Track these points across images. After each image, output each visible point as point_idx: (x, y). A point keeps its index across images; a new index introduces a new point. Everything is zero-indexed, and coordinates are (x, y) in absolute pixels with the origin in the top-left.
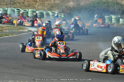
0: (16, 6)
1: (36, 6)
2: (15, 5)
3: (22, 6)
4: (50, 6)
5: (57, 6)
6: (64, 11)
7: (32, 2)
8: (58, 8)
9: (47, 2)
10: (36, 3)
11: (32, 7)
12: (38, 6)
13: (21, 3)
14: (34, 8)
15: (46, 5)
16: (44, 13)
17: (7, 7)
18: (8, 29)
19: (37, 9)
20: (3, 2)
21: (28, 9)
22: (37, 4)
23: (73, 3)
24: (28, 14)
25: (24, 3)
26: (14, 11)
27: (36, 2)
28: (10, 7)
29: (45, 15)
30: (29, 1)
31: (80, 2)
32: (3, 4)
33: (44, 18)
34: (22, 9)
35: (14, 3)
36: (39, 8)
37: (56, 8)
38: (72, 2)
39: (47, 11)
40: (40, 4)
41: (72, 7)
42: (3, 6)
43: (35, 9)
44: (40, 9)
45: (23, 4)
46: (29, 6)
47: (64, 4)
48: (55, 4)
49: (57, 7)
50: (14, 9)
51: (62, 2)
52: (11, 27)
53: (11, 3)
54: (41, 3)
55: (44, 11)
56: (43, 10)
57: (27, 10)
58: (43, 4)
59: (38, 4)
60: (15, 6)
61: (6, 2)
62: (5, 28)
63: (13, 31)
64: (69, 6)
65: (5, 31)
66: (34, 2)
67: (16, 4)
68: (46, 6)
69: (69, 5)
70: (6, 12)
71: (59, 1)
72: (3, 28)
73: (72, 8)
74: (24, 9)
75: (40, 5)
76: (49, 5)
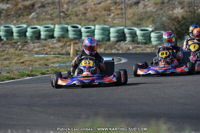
0: (70, 21)
1: (110, 20)
2: (68, 18)
3: (81, 20)
4: (136, 17)
5: (151, 16)
6: (164, 26)
7: (101, 12)
8: (153, 20)
9: (130, 11)
10: (109, 13)
11: (102, 21)
12: (113, 19)
13: (80, 15)
14: (105, 22)
15: (129, 16)
16: (126, 31)
17: (52, 24)
18: (58, 62)
19: (111, 24)
20: (44, 14)
21: (95, 26)
22: (110, 15)
23: (182, 10)
24: (94, 35)
25: (85, 13)
26: (67, 31)
27: (109, 10)
28: (60, 23)
29: (127, 35)
30: (95, 11)
31: (196, 8)
32: (46, 19)
33: (126, 42)
34: (82, 27)
35: (66, 14)
36: (115, 22)
37: (149, 21)
38: (180, 8)
39: (131, 26)
40: (118, 14)
41: (180, 17)
42: (45, 22)
43: (108, 25)
44: (117, 24)
45: (83, 16)
46: (95, 20)
47: (164, 12)
48: (146, 12)
49: (152, 18)
50: (66, 26)
51: (161, 9)
52: (64, 58)
53: (60, 16)
54: (119, 12)
55: (126, 27)
56: (123, 26)
57: (93, 27)
58: (122, 14)
59: (112, 15)
60: (68, 21)
61: (51, 14)
62: (52, 61)
63: (68, 64)
64: (175, 15)
65: (52, 65)
66: (105, 10)
67: (71, 16)
68: (129, 19)
69: (174, 13)
70: (51, 34)
71: (154, 8)
72: (48, 60)
73: (180, 20)
74: (85, 25)
75: (116, 17)
76: (134, 15)
